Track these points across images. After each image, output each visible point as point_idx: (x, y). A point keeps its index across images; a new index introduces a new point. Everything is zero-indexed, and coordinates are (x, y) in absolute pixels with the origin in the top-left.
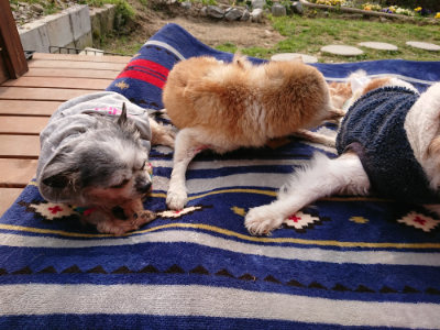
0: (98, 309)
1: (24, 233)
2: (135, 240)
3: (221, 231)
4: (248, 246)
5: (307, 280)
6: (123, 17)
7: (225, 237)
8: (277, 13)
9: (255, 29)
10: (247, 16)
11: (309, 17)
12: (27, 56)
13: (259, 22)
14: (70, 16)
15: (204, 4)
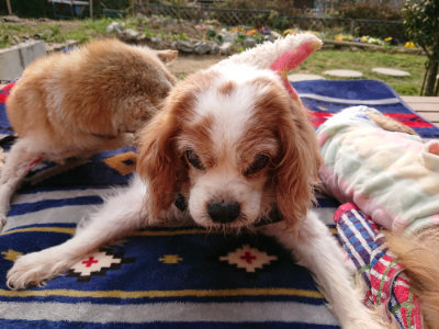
10: (217, 50)
13: (228, 55)
14: (20, 51)
15: (175, 40)
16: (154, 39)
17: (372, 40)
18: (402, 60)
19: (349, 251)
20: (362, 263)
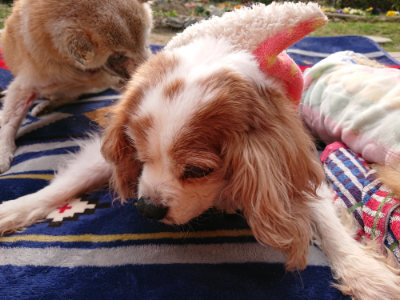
15: (165, 17)
17: (353, 11)
18: (383, 28)
19: (337, 190)
20: (353, 201)
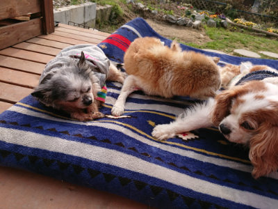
0: (61, 151)
1: (31, 109)
2: (89, 124)
3: (138, 130)
4: (152, 142)
5: (180, 164)
6: (115, 14)
7: (140, 134)
8: (211, 25)
9: (194, 33)
10: (191, 24)
11: (231, 31)
12: (55, 24)
13: (197, 29)
14: (85, 8)
15: (166, 14)
16: (153, 11)
